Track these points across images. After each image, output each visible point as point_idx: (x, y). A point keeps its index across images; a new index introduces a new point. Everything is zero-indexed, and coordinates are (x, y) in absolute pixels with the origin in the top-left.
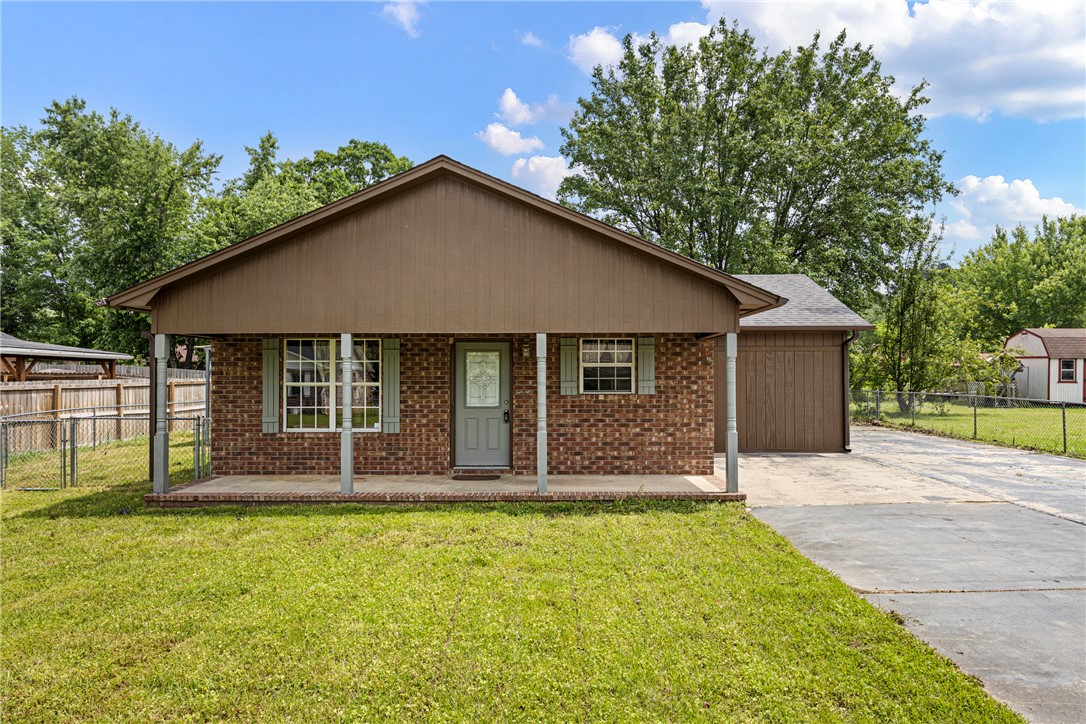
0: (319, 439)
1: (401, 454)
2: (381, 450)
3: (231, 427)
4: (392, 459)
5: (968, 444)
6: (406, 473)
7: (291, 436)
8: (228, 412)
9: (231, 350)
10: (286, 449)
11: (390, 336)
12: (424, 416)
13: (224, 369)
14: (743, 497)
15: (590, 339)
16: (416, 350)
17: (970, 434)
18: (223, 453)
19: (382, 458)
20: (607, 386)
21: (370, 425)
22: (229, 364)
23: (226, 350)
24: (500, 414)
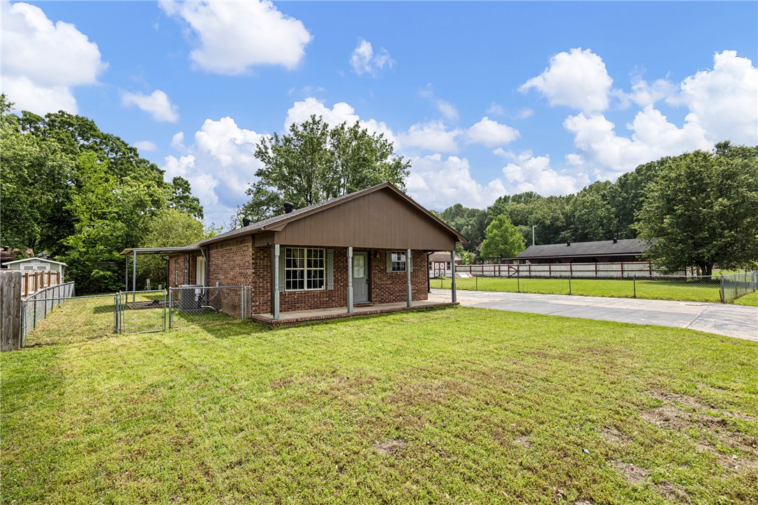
0: (301, 294)
1: (334, 299)
2: (326, 297)
3: (261, 290)
4: (330, 301)
5: (440, 290)
6: (336, 307)
7: (290, 293)
8: (260, 283)
9: (261, 252)
10: (287, 300)
11: (329, 248)
12: (342, 282)
13: (258, 261)
14: (459, 303)
15: (393, 251)
16: (339, 254)
17: (440, 287)
18: (258, 303)
19: (327, 301)
20: (399, 269)
21: (320, 287)
22: (261, 259)
23: (259, 252)
24: (365, 280)
